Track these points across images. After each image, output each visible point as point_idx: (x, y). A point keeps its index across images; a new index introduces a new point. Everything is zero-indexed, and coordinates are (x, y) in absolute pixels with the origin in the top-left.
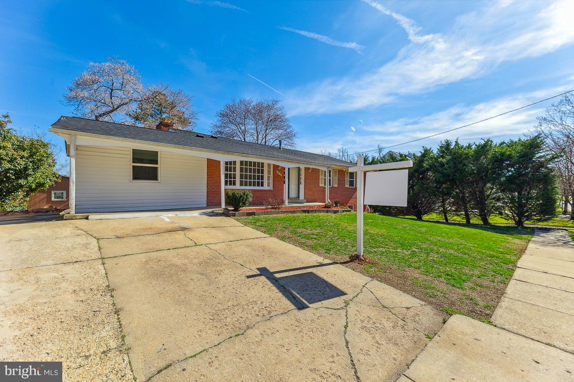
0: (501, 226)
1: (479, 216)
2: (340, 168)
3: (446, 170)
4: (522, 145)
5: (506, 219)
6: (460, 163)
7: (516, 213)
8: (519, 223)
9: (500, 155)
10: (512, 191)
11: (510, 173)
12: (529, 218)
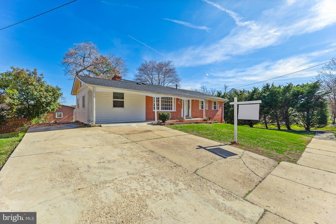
0: (297, 131)
1: (285, 125)
2: (209, 99)
3: (267, 100)
4: (309, 87)
5: (300, 127)
6: (275, 96)
7: (305, 123)
8: (308, 129)
9: (297, 92)
10: (303, 111)
11: (302, 102)
12: (312, 126)
